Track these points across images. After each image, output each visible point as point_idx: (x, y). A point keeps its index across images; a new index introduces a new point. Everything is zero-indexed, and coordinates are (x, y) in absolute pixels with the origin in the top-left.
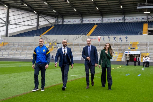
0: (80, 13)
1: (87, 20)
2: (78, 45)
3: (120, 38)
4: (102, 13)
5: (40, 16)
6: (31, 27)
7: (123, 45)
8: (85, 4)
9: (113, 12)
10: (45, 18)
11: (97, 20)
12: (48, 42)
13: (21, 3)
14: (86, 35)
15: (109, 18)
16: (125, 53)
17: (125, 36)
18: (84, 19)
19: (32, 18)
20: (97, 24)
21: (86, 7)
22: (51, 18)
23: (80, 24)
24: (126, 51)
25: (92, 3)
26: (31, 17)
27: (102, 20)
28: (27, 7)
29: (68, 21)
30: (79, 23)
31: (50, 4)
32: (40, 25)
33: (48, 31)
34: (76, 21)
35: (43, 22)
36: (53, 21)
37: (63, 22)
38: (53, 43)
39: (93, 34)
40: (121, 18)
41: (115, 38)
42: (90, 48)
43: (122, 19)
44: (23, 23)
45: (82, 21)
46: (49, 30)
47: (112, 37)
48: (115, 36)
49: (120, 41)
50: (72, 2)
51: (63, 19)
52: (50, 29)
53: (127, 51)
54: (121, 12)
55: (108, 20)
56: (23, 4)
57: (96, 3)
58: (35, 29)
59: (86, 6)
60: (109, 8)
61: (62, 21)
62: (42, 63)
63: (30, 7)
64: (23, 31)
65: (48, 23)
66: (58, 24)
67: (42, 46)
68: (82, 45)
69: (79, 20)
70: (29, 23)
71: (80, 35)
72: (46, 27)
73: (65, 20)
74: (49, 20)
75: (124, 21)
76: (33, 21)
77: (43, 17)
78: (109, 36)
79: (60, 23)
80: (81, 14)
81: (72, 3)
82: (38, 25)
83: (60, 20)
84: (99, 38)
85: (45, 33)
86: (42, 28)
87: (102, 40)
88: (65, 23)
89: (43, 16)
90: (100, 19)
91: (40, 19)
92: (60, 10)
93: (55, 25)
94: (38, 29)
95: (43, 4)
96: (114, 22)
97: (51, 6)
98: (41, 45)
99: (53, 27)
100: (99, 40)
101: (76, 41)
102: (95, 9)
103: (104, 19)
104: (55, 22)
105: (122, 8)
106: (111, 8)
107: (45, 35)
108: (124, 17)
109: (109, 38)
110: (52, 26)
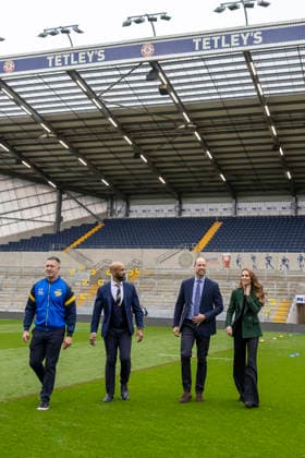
0: (176, 189)
1: (194, 209)
2: (168, 276)
3: (284, 261)
4: (235, 191)
5: (64, 196)
6: (39, 225)
7: (291, 279)
8: (189, 164)
9: (266, 187)
10: (79, 200)
11: (220, 208)
12: (87, 269)
13: (14, 161)
14: (191, 249)
15: (255, 205)
16: (295, 301)
17: (297, 255)
18: (185, 206)
19: (42, 200)
20: (221, 219)
21: (191, 172)
22: (96, 200)
23: (175, 218)
24: (297, 296)
25: (209, 163)
26: (41, 197)
27: (236, 209)
28: (31, 171)
29: (142, 210)
30: (173, 215)
31: (94, 163)
32: (65, 220)
33: (86, 236)
34: (164, 210)
35: (73, 212)
36: (99, 208)
37: (128, 212)
38: (102, 269)
39: (209, 248)
40: (287, 204)
41: (268, 260)
42: (202, 285)
43: (291, 208)
44: (18, 215)
45: (181, 211)
46: (89, 234)
47: (261, 256)
48: (271, 254)
49: (284, 266)
50: (153, 160)
51: (128, 206)
52: (93, 231)
53: (300, 297)
54: (287, 189)
55: (251, 208)
56: (19, 162)
57: (219, 162)
58: (52, 232)
59: (193, 169)
60: (255, 177)
61: (124, 209)
62: (48, 327)
63: (39, 170)
64: (18, 235)
65: (86, 214)
66: (114, 217)
67: (53, 280)
68: (177, 277)
69: (172, 207)
70: (35, 213)
71: (174, 251)
72: (81, 227)
73: (132, 208)
74: (89, 208)
75: (296, 212)
76: (45, 210)
77: (74, 199)
78: (254, 254)
79: (121, 216)
80: (179, 192)
81: (154, 163)
82: (59, 219)
83: (119, 207)
84: (227, 259)
85: (78, 242)
86: (68, 227)
87: (233, 265)
88: (132, 216)
89: (73, 194)
90: (229, 205)
91: (66, 205)
92: (121, 180)
93: (105, 221)
94: (58, 232)
95: (75, 164)
96: (267, 214)
97: (97, 169)
98: (51, 278)
99: (99, 227)
100: (227, 264)
101: (163, 265)
102: (217, 179)
103: (240, 205)
104: (107, 213)
105: (290, 177)
106: (260, 177)
107: (78, 247)
108: (297, 200)
109: (253, 258)
110: (96, 224)
